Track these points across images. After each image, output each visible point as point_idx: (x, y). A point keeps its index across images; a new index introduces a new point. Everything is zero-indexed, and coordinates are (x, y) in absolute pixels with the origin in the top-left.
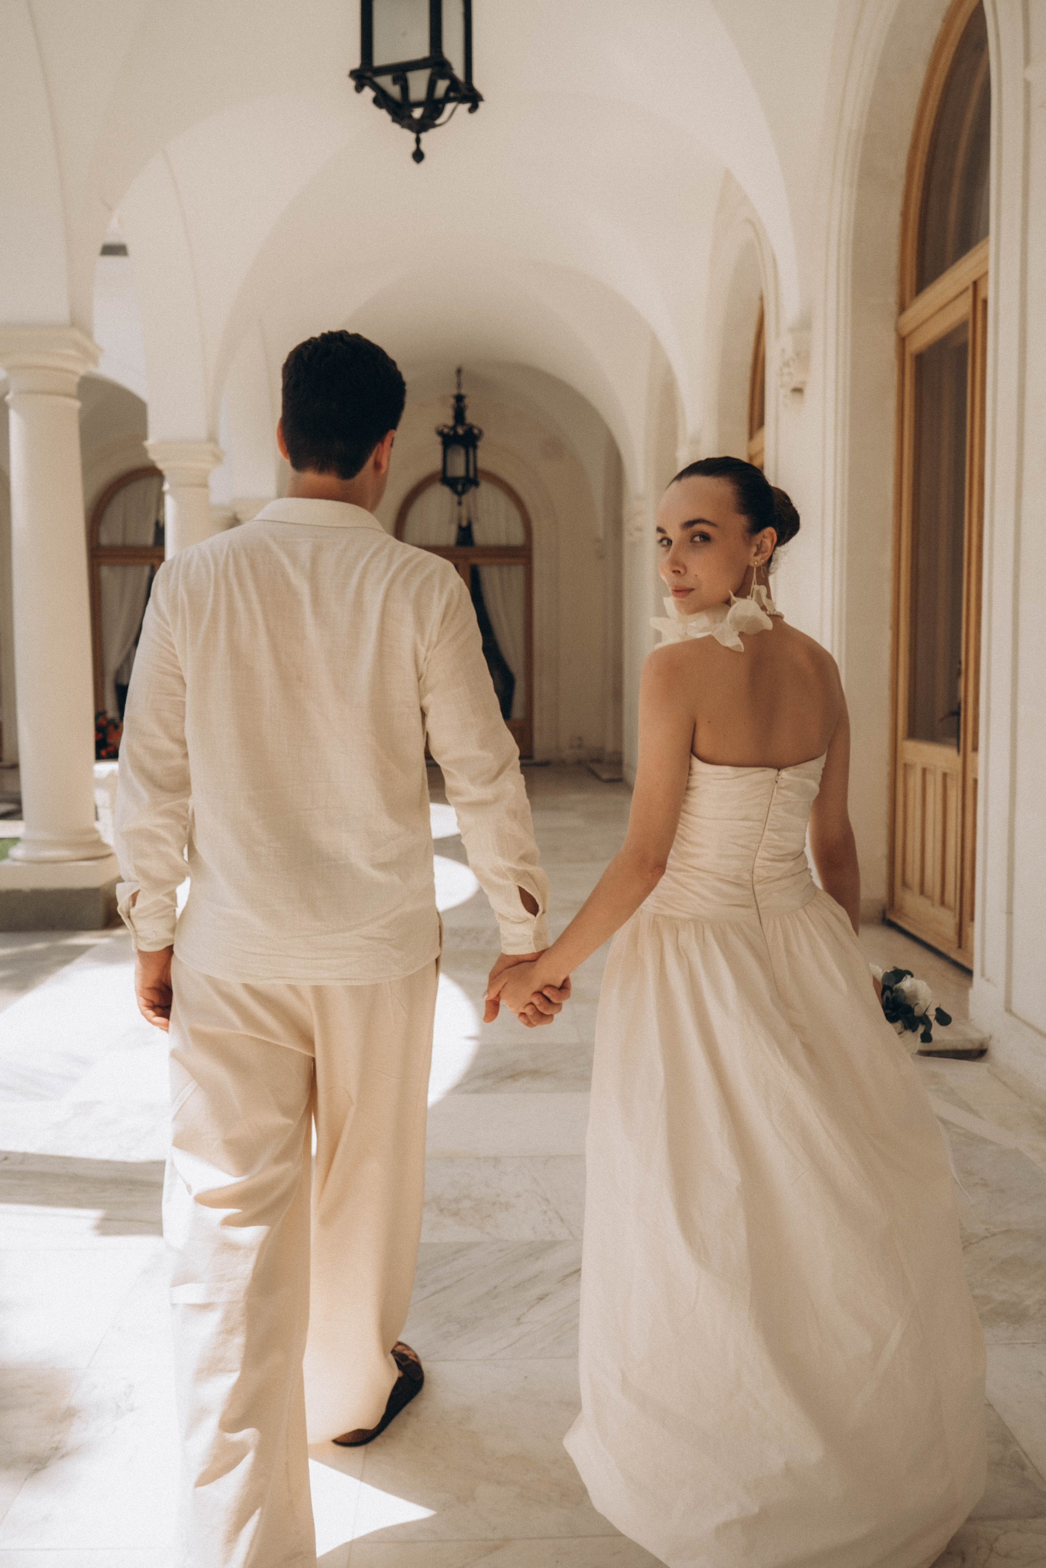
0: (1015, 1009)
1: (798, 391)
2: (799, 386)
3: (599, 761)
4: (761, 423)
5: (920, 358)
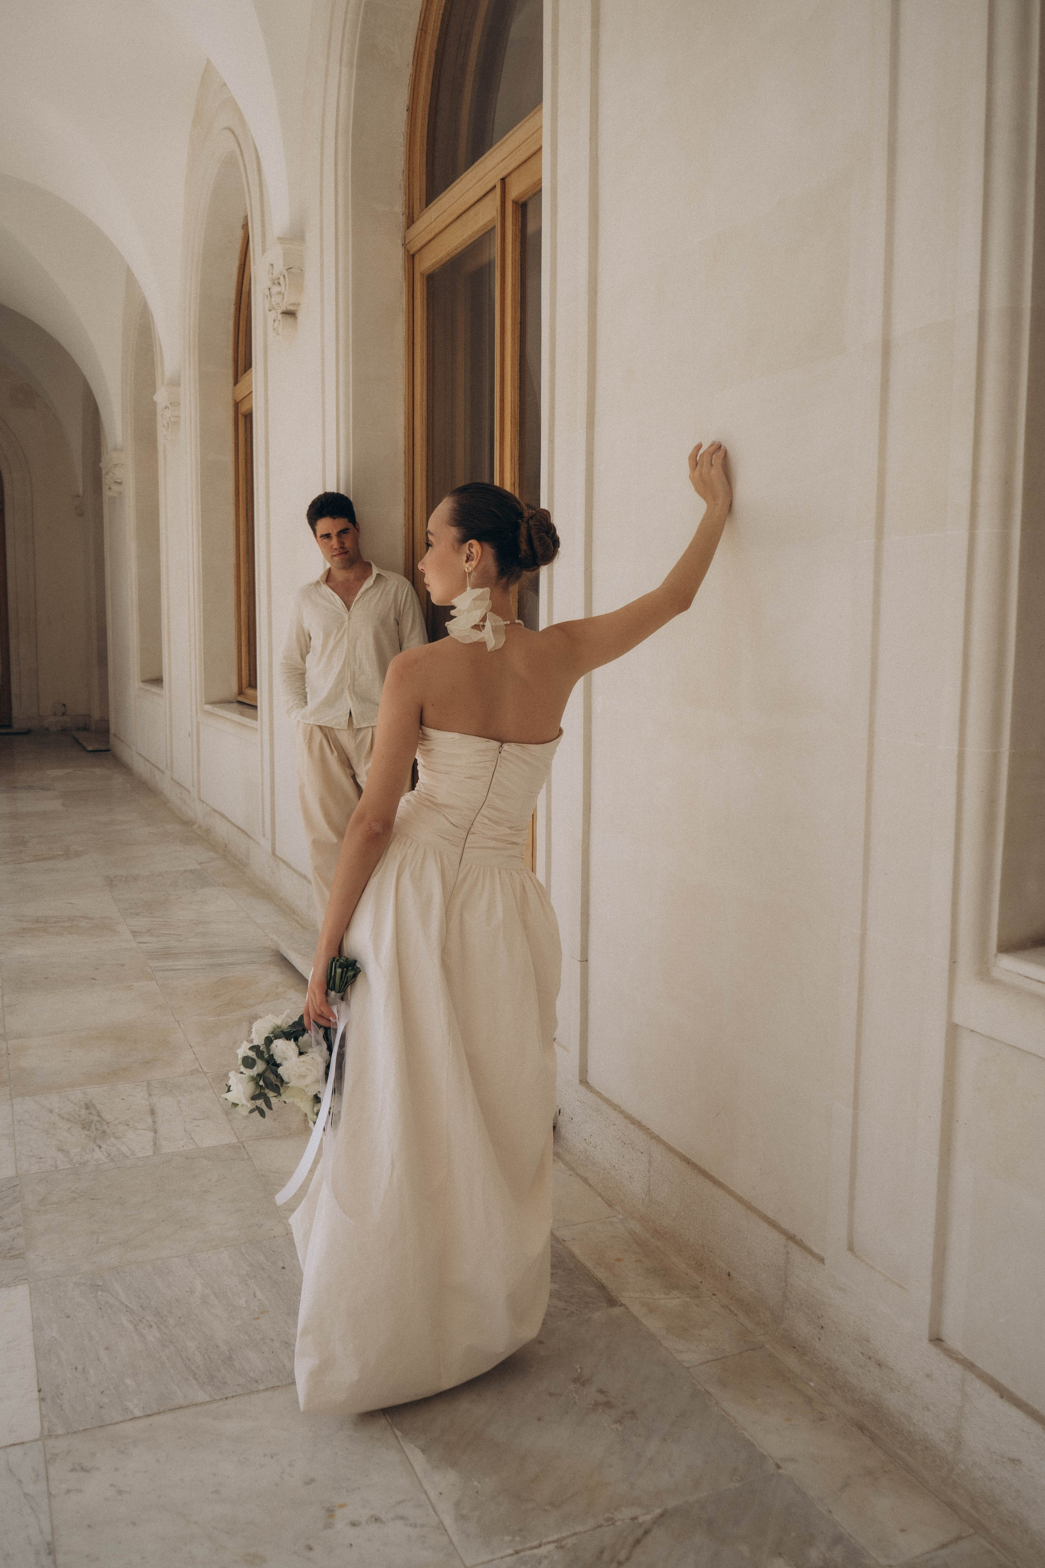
0: (592, 1079)
1: (290, 314)
2: (292, 308)
3: (85, 729)
4: (248, 365)
5: (431, 278)
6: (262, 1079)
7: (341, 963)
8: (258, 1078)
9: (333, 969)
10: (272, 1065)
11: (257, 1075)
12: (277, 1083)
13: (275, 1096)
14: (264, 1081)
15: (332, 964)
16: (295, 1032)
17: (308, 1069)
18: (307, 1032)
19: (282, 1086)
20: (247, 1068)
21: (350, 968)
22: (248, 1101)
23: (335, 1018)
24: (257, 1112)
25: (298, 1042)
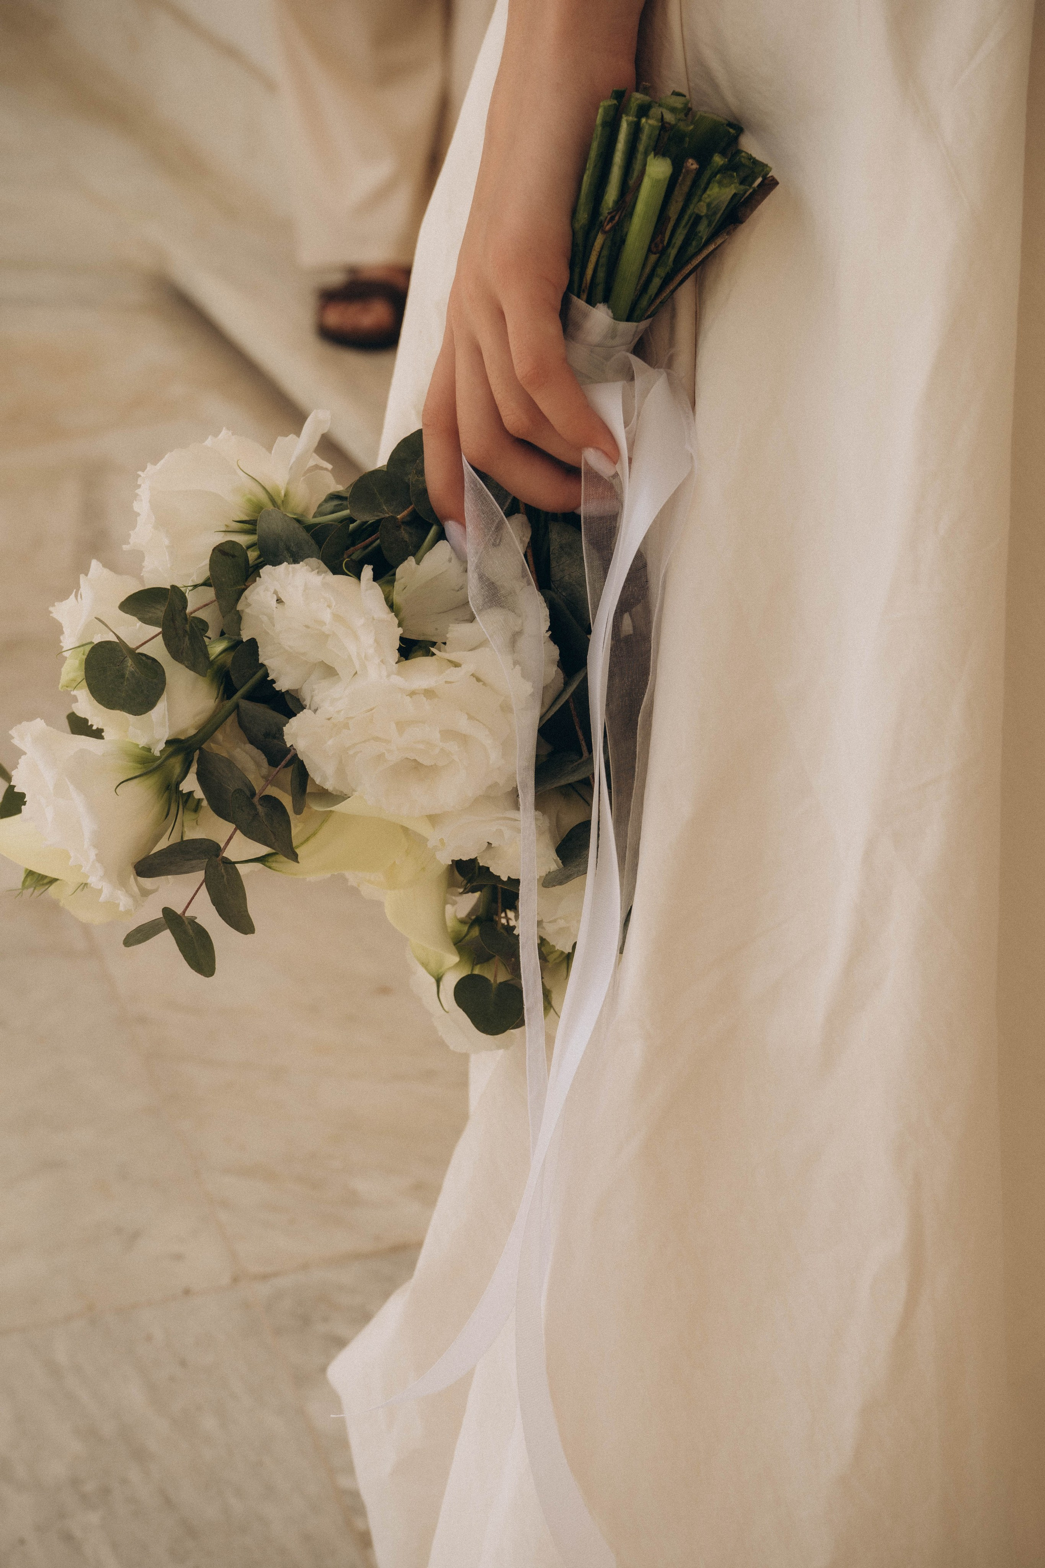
6: (194, 768)
7: (664, 126)
8: (176, 764)
9: (618, 158)
10: (250, 697)
11: (168, 743)
12: (273, 791)
13: (260, 860)
14: (202, 778)
15: (612, 127)
16: (374, 527)
17: (450, 734)
18: (442, 535)
19: (298, 811)
20: (112, 708)
21: (718, 160)
22: (123, 883)
23: (613, 455)
24: (166, 938)
25: (392, 582)
